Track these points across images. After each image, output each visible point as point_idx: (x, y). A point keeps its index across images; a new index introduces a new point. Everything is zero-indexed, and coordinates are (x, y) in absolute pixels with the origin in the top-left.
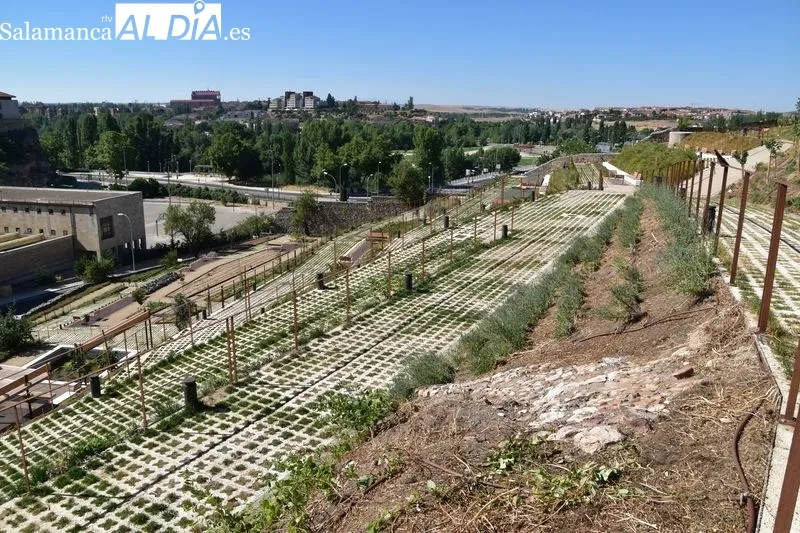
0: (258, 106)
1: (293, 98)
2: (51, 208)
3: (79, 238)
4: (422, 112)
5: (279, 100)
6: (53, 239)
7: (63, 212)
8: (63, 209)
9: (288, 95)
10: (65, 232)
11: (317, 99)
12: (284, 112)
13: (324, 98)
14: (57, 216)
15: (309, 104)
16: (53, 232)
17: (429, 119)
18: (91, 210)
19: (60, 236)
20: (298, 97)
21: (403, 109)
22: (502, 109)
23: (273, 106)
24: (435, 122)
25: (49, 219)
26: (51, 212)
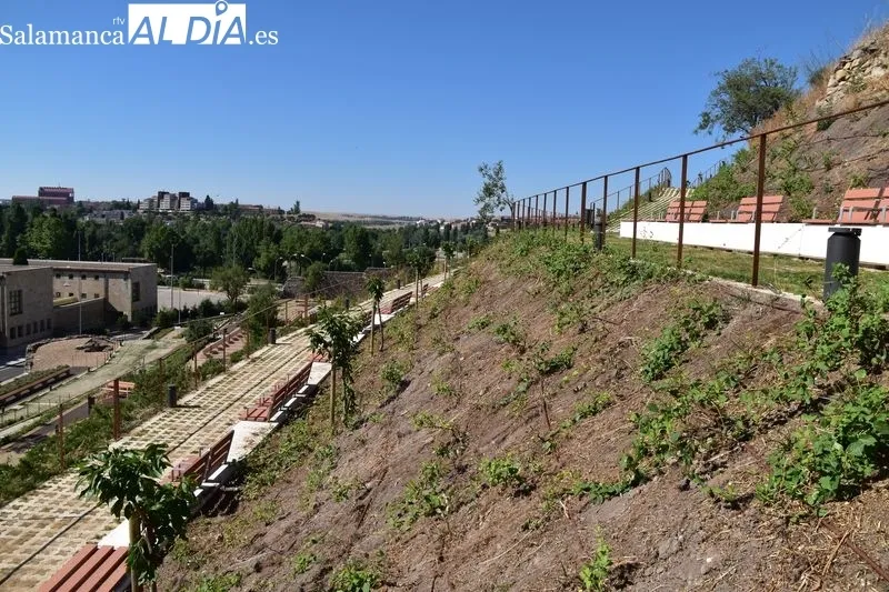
0: (126, 206)
1: (167, 198)
2: (84, 274)
3: (111, 301)
4: (311, 217)
5: (151, 201)
6: (84, 301)
7: (97, 278)
8: (96, 274)
9: (162, 195)
10: (97, 296)
11: (194, 201)
12: (158, 213)
13: (202, 200)
14: (90, 281)
15: (185, 206)
16: (84, 296)
17: (319, 224)
18: (125, 275)
19: (90, 298)
20: (173, 198)
21: (289, 213)
22: (384, 217)
23: (144, 206)
24: (326, 227)
25: (80, 284)
26: (84, 277)
